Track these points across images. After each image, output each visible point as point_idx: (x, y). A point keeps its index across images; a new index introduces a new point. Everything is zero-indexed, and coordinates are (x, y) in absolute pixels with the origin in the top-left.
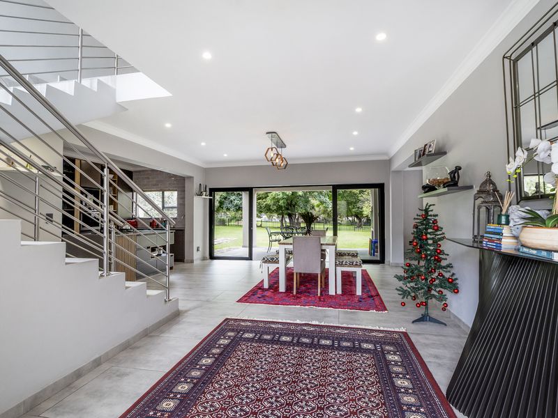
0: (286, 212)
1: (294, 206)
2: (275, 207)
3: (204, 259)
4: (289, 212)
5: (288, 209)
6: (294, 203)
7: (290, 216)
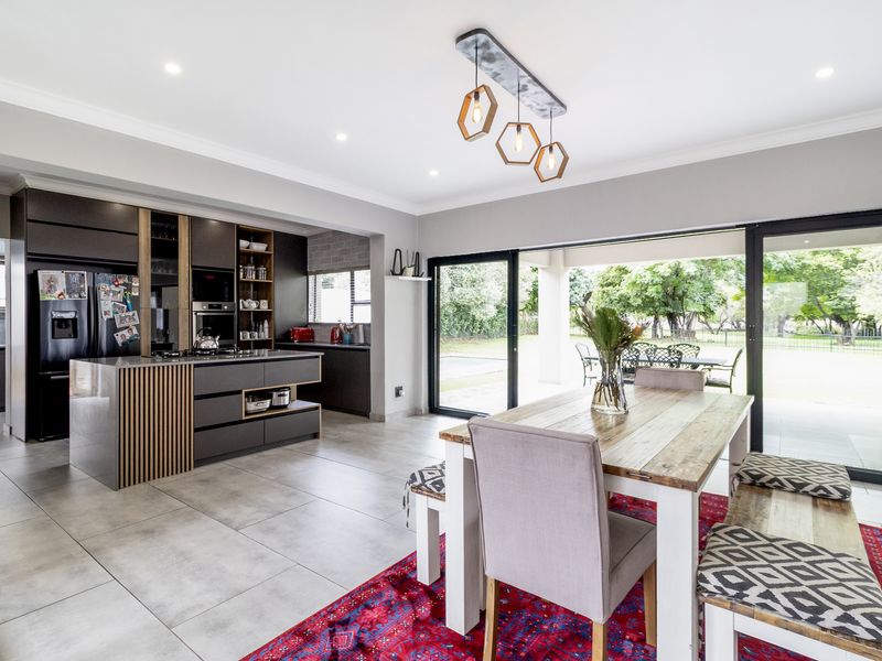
0: (662, 310)
1: (681, 298)
2: (639, 301)
3: (415, 413)
4: (671, 310)
5: (666, 304)
6: (680, 292)
7: (672, 317)
